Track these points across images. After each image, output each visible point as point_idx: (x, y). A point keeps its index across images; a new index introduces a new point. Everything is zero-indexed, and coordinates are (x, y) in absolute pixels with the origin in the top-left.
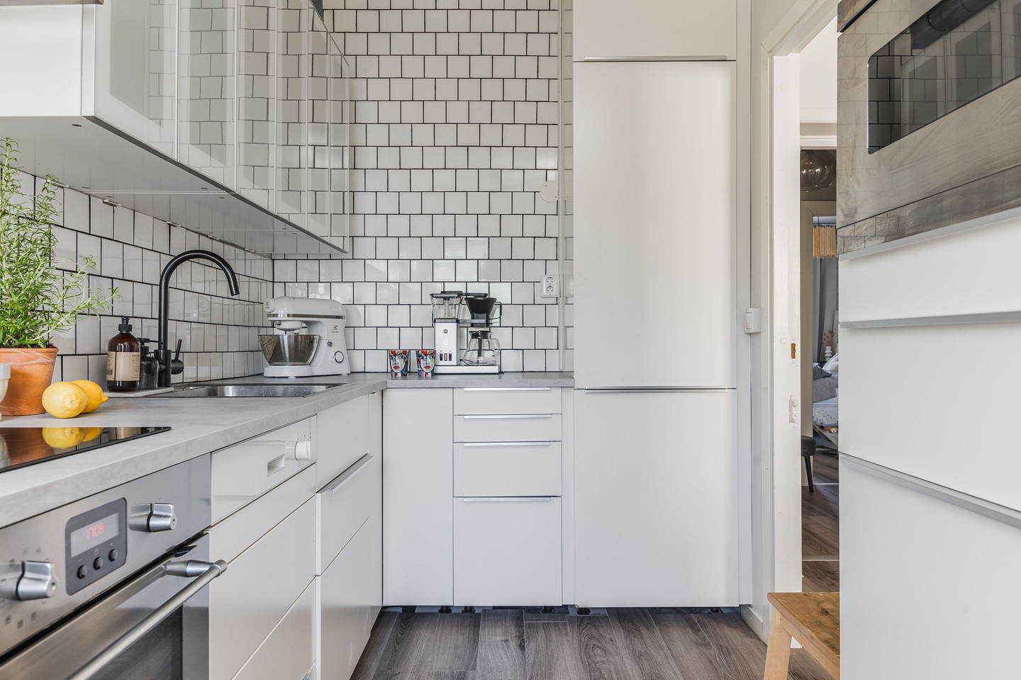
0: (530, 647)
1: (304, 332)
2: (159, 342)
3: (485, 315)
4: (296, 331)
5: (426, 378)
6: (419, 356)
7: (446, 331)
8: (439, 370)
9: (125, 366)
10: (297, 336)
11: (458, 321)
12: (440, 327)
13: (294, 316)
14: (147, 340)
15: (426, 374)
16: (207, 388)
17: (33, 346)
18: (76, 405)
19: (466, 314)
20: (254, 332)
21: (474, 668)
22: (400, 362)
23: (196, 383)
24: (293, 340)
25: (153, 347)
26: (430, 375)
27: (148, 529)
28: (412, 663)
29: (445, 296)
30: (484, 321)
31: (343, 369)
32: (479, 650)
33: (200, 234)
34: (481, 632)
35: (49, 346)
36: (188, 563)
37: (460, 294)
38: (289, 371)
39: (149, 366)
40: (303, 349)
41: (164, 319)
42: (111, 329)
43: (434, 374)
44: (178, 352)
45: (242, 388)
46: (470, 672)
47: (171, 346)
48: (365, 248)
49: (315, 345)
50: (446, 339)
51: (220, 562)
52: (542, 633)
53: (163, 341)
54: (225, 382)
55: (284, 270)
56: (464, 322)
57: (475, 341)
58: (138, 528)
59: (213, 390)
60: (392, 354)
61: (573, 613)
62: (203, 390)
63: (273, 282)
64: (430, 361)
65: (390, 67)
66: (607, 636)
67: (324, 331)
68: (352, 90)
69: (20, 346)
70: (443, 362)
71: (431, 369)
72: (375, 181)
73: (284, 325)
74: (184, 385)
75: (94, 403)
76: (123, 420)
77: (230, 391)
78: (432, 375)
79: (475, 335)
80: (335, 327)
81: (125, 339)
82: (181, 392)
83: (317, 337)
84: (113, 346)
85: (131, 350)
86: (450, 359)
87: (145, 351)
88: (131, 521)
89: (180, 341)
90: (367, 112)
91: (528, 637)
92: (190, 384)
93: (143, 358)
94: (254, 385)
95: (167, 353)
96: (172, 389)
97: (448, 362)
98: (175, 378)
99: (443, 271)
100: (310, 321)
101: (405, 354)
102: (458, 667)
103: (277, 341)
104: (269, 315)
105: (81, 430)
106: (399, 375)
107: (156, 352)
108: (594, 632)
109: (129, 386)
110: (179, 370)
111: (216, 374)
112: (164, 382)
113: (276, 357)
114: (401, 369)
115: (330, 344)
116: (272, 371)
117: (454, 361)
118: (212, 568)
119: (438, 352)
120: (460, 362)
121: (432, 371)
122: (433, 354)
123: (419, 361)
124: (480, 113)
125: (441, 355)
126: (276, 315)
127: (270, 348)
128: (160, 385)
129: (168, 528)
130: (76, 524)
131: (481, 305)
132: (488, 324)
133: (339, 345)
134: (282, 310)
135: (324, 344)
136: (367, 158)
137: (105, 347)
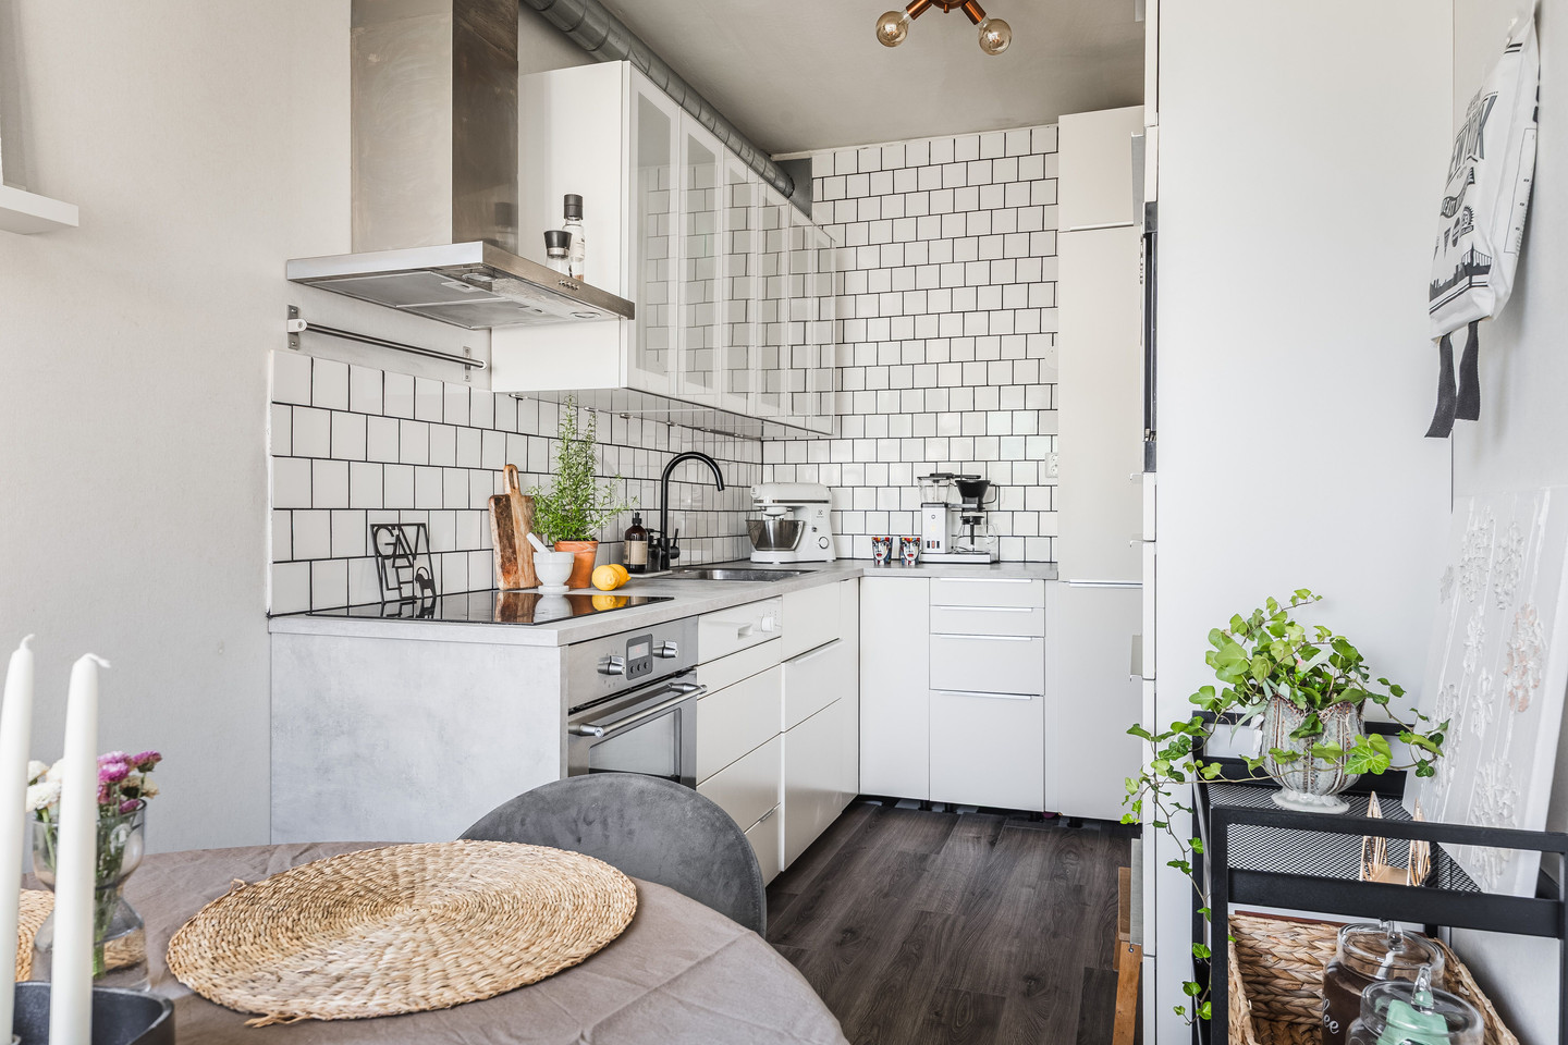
0: (1000, 846)
1: (790, 517)
2: (661, 532)
3: (977, 499)
4: (781, 517)
5: (910, 567)
6: (902, 543)
7: (933, 517)
8: (925, 558)
9: (637, 552)
10: (781, 522)
11: (946, 505)
12: (928, 511)
13: (779, 501)
14: (652, 531)
15: (910, 562)
16: (697, 572)
17: (585, 539)
18: (613, 582)
19: (956, 497)
20: (743, 516)
21: (938, 853)
22: (883, 550)
23: (690, 567)
24: (777, 525)
25: (656, 536)
26: (913, 563)
27: (662, 656)
28: (880, 842)
29: (935, 477)
30: (975, 506)
31: (829, 555)
32: (949, 841)
33: (693, 428)
34: (956, 828)
35: (594, 539)
36: (683, 684)
37: (949, 476)
38: (774, 558)
39: (654, 551)
40: (788, 535)
41: (664, 510)
42: (626, 522)
43: (919, 563)
44: (675, 539)
45: (728, 573)
46: (933, 856)
47: (670, 535)
48: (853, 426)
49: (800, 530)
50: (933, 526)
51: (703, 686)
52: (1019, 836)
53: (664, 532)
54: (715, 566)
55: (773, 452)
56: (954, 506)
57: (968, 527)
58: (657, 655)
59: (703, 572)
60: (876, 541)
61: (1062, 824)
62: (694, 573)
63: (762, 464)
64: (913, 549)
65: (881, 232)
66: (1089, 846)
67: (808, 516)
68: (839, 261)
69: (576, 540)
70: (930, 550)
71: (915, 557)
72: (865, 354)
73: (770, 511)
74: (681, 568)
75: (623, 581)
76: (635, 593)
77: (718, 574)
78: (916, 564)
79: (966, 521)
80: (820, 512)
81: (637, 530)
82: (677, 575)
83: (801, 524)
84: (629, 536)
85: (641, 539)
86: (938, 546)
87: (651, 539)
88: (655, 652)
89: (677, 530)
90: (856, 283)
91: (1003, 839)
92: (685, 568)
93: (650, 546)
94: (741, 570)
95: (667, 541)
96: (671, 572)
97: (936, 550)
98: (673, 563)
99: (936, 450)
100: (794, 506)
101: (888, 541)
102: (922, 850)
103: (762, 525)
104: (756, 501)
105: (616, 597)
106: (882, 563)
107: (659, 540)
108: (1076, 841)
109: (640, 569)
110: (676, 556)
111: (707, 559)
112: (665, 566)
113: (762, 542)
114: (884, 556)
115: (815, 529)
116: (758, 556)
117: (942, 549)
118: (698, 688)
119: (925, 539)
120: (951, 550)
121: (916, 560)
122: (917, 542)
123: (902, 549)
124: (978, 274)
125: (928, 542)
126: (761, 501)
127: (756, 533)
128: (662, 569)
129: (674, 656)
130: (631, 643)
131: (973, 489)
132: (980, 509)
133: (825, 530)
134: (767, 495)
135: (808, 529)
136: (855, 331)
137: (622, 536)
